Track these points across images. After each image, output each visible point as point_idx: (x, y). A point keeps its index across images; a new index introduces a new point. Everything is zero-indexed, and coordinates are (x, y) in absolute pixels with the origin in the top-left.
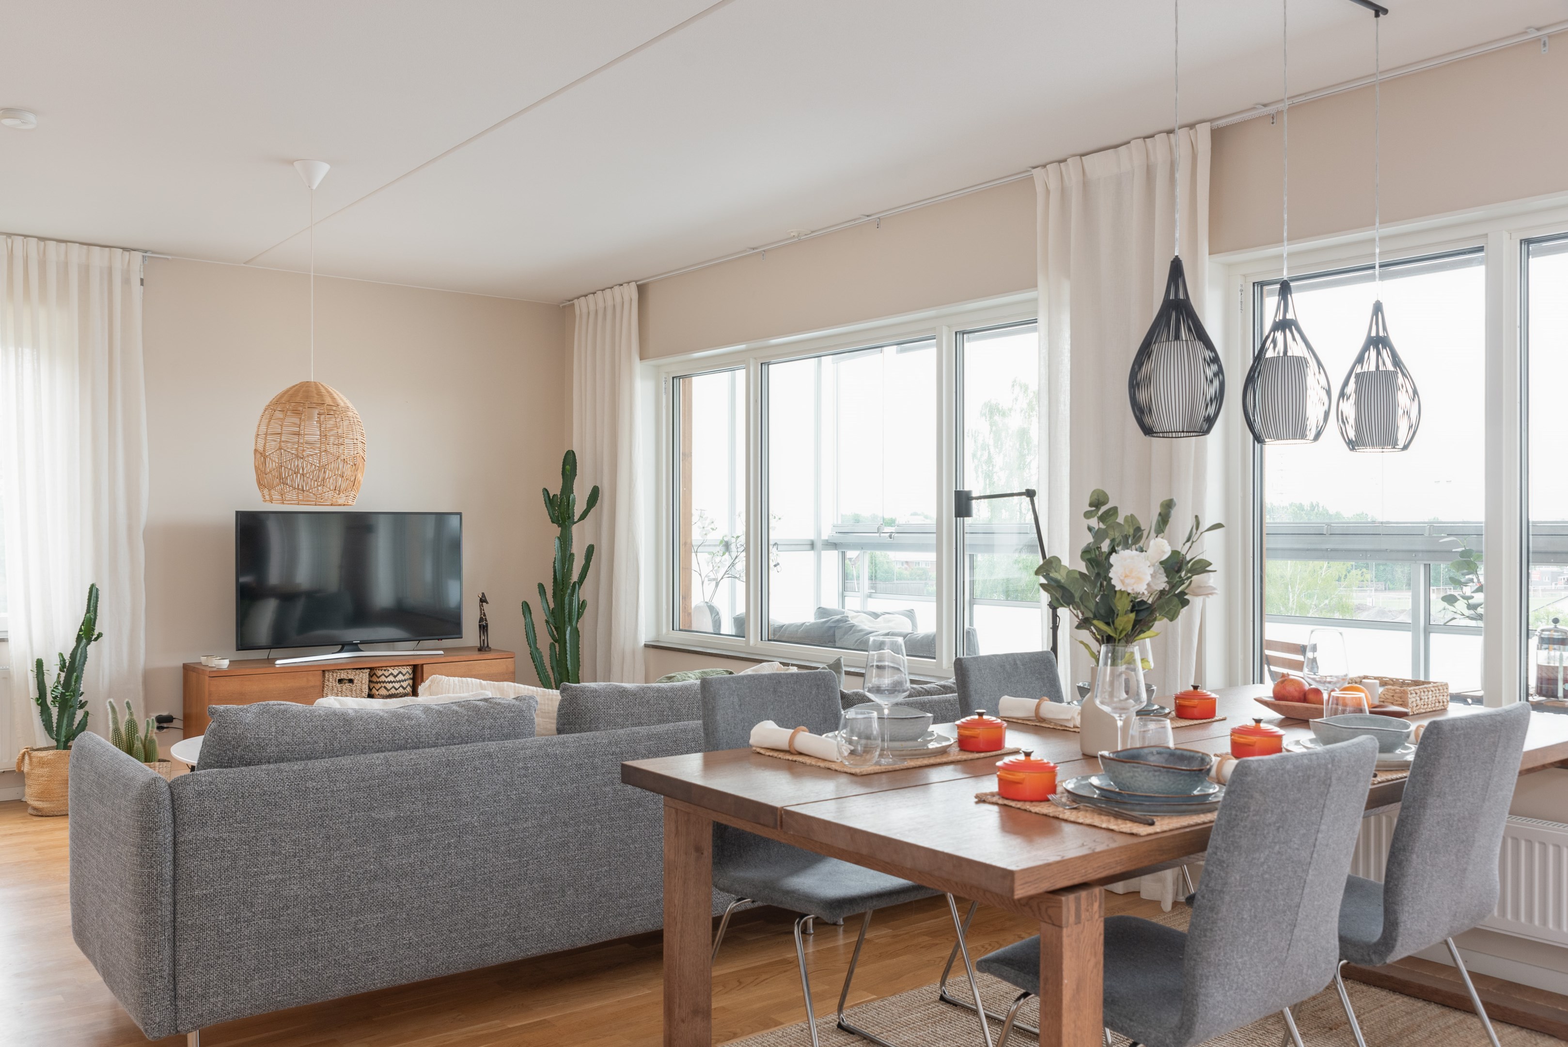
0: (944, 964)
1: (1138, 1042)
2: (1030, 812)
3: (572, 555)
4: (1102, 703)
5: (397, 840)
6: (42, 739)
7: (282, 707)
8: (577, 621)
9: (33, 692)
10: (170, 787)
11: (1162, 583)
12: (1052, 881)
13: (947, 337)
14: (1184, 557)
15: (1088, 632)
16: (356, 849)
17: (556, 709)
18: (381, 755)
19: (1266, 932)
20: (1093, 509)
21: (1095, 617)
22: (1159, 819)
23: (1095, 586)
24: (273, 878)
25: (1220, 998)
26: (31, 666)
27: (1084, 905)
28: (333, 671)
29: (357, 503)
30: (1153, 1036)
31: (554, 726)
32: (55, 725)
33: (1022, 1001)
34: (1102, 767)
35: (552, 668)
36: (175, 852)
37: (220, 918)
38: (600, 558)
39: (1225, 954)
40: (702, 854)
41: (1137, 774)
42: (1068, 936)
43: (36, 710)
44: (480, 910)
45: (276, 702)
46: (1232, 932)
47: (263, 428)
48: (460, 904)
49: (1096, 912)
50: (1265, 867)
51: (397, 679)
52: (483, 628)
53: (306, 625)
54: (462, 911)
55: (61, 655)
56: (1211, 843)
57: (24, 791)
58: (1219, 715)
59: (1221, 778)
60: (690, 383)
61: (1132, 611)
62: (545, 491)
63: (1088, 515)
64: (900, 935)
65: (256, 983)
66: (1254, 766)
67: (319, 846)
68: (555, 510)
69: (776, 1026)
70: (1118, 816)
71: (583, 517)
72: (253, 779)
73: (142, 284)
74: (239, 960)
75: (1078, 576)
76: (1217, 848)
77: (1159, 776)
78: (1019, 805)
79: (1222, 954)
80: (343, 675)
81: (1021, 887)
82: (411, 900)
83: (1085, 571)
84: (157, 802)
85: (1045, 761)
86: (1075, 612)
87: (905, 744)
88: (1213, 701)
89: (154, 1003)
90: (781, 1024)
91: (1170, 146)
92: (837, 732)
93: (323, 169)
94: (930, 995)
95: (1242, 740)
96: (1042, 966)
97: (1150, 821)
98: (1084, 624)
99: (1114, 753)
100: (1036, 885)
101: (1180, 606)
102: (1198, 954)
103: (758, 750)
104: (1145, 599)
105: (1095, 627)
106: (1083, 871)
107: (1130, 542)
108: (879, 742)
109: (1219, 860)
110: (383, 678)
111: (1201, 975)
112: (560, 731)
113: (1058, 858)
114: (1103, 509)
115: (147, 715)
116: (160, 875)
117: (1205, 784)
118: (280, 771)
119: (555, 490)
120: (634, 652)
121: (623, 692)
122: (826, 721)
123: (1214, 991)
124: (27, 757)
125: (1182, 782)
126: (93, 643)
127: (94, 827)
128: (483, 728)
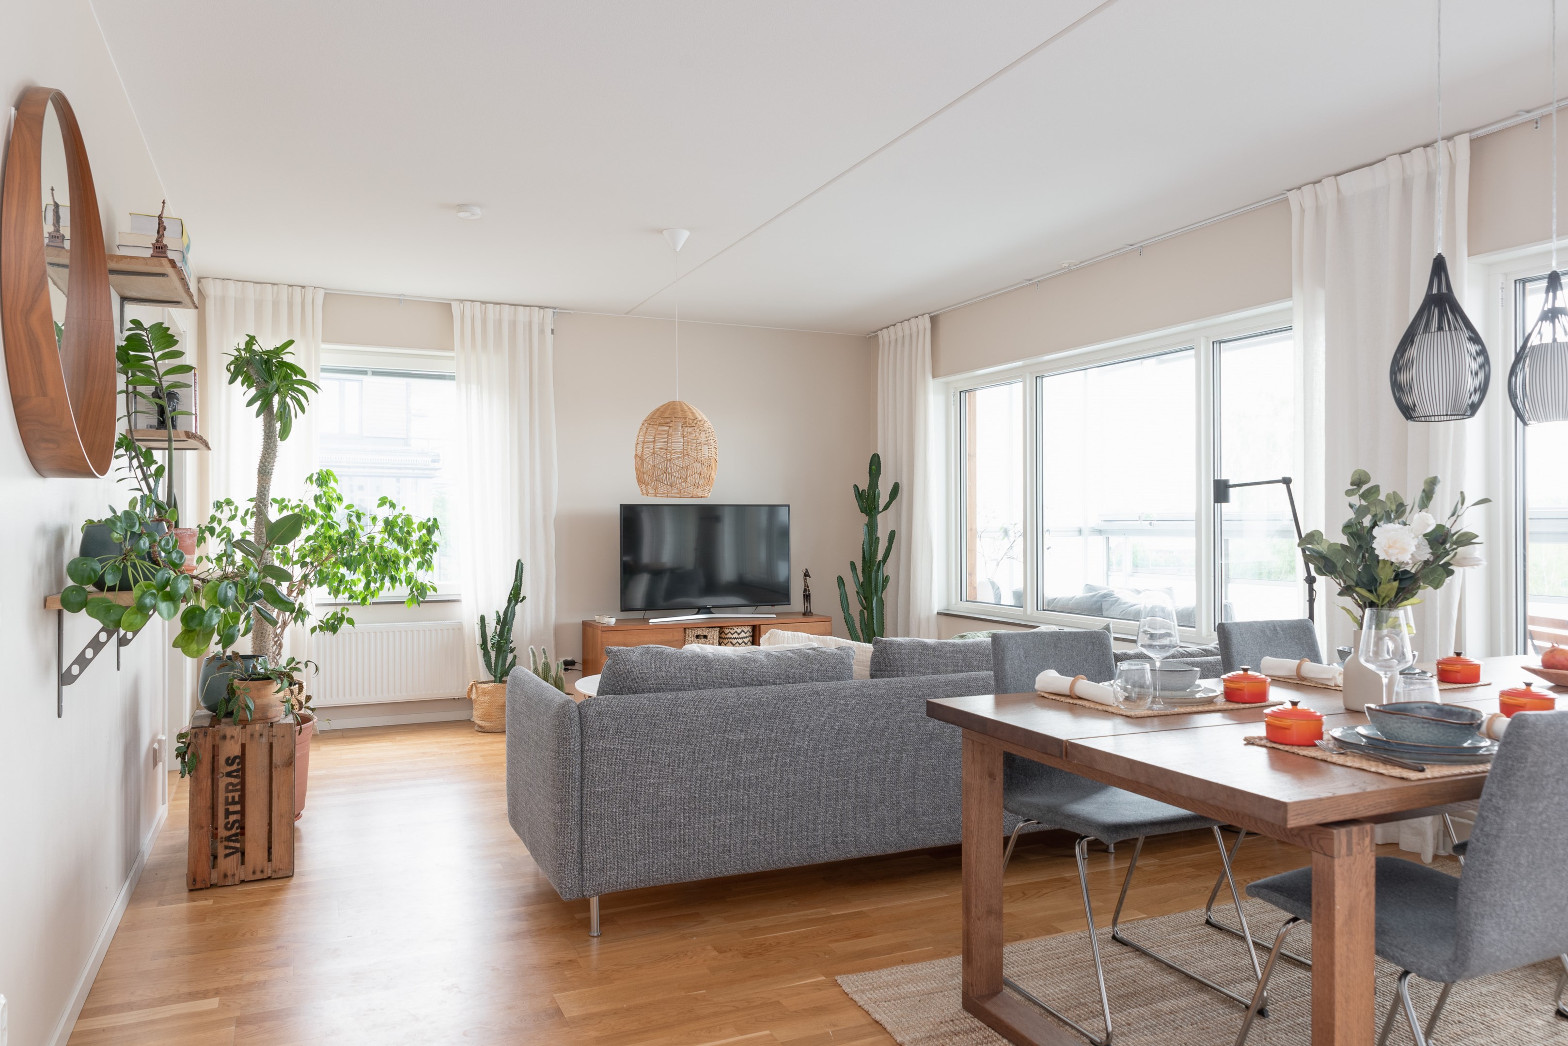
0: (1208, 894)
1: (1410, 970)
2: (1298, 754)
3: (878, 538)
4: (1367, 661)
5: (746, 757)
6: (484, 674)
7: (659, 649)
8: (882, 592)
9: (478, 640)
10: (579, 708)
11: (1426, 554)
12: (1324, 815)
13: (1204, 347)
14: (1449, 531)
15: (1350, 598)
16: (714, 763)
17: (869, 659)
18: (734, 690)
19: (1545, 878)
20: (1355, 487)
21: (1357, 585)
22: (1429, 766)
23: (1357, 557)
24: (653, 781)
25: (1496, 936)
26: (477, 620)
27: (1355, 839)
28: (692, 629)
29: (710, 497)
30: (1425, 966)
31: (868, 673)
32: (493, 665)
33: (1291, 924)
34: (1369, 718)
35: (862, 631)
36: (582, 758)
37: (614, 810)
38: (900, 541)
39: (1501, 895)
40: (995, 779)
41: (1405, 725)
42: (1341, 866)
43: (480, 653)
44: (810, 817)
45: (654, 646)
46: (1508, 876)
47: (641, 439)
48: (794, 812)
49: (1367, 847)
50: (1544, 816)
51: (741, 636)
52: (807, 597)
53: (671, 594)
54: (796, 817)
55: (497, 612)
56: (1485, 790)
57: (472, 713)
58: (1483, 679)
59: (1491, 734)
60: (975, 396)
61: (1395, 580)
62: (856, 487)
63: (1349, 493)
64: (1166, 865)
65: (640, 863)
66: (1531, 719)
67: (686, 759)
68: (864, 502)
69: (1057, 933)
70: (1386, 762)
71: (886, 507)
72: (638, 704)
73: (553, 333)
74: (628, 843)
75: (1340, 548)
76: (1492, 795)
77: (1428, 728)
78: (1287, 748)
79: (1498, 895)
80: (700, 632)
81: (1295, 817)
82: (756, 806)
83: (1347, 543)
84: (570, 718)
85: (1312, 710)
86: (1337, 581)
87: (1175, 693)
88: (1477, 668)
89: (567, 872)
90: (1061, 931)
91: (1427, 160)
92: (1112, 682)
93: (684, 235)
94: (1196, 919)
95: (1511, 701)
96: (1314, 892)
97: (1420, 768)
98: (1346, 591)
99: (1380, 706)
100: (1308, 818)
101: (1445, 575)
102: (1472, 893)
103: (1043, 694)
104: (1408, 569)
105: (1358, 594)
106: (1354, 808)
107: (1393, 517)
108: (1152, 690)
109: (1494, 806)
110: (729, 635)
111: (1476, 914)
112: (872, 676)
113: (1330, 795)
114: (1365, 487)
115: (557, 659)
116: (571, 775)
117: (1476, 738)
118: (658, 699)
119: (864, 486)
120: (928, 619)
121: (924, 646)
122: (1100, 673)
123: (1490, 929)
124: (474, 688)
125: (1452, 734)
126: (519, 604)
127: (524, 737)
128: (812, 671)
